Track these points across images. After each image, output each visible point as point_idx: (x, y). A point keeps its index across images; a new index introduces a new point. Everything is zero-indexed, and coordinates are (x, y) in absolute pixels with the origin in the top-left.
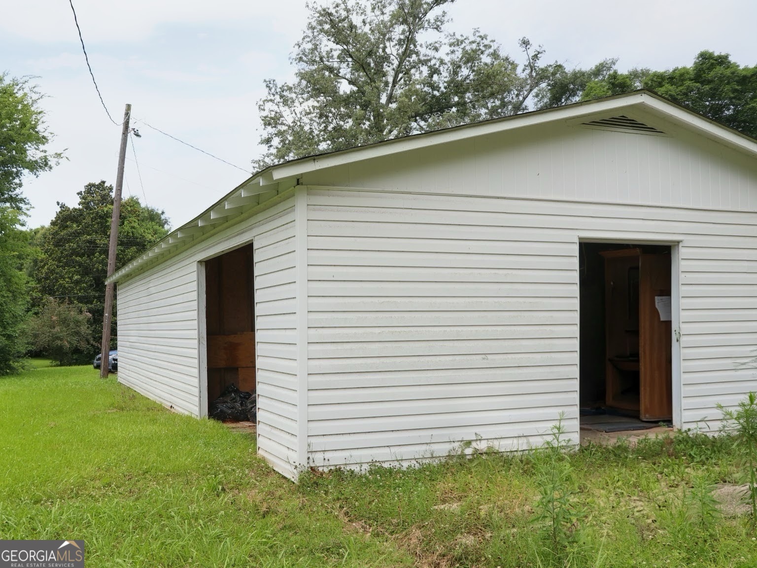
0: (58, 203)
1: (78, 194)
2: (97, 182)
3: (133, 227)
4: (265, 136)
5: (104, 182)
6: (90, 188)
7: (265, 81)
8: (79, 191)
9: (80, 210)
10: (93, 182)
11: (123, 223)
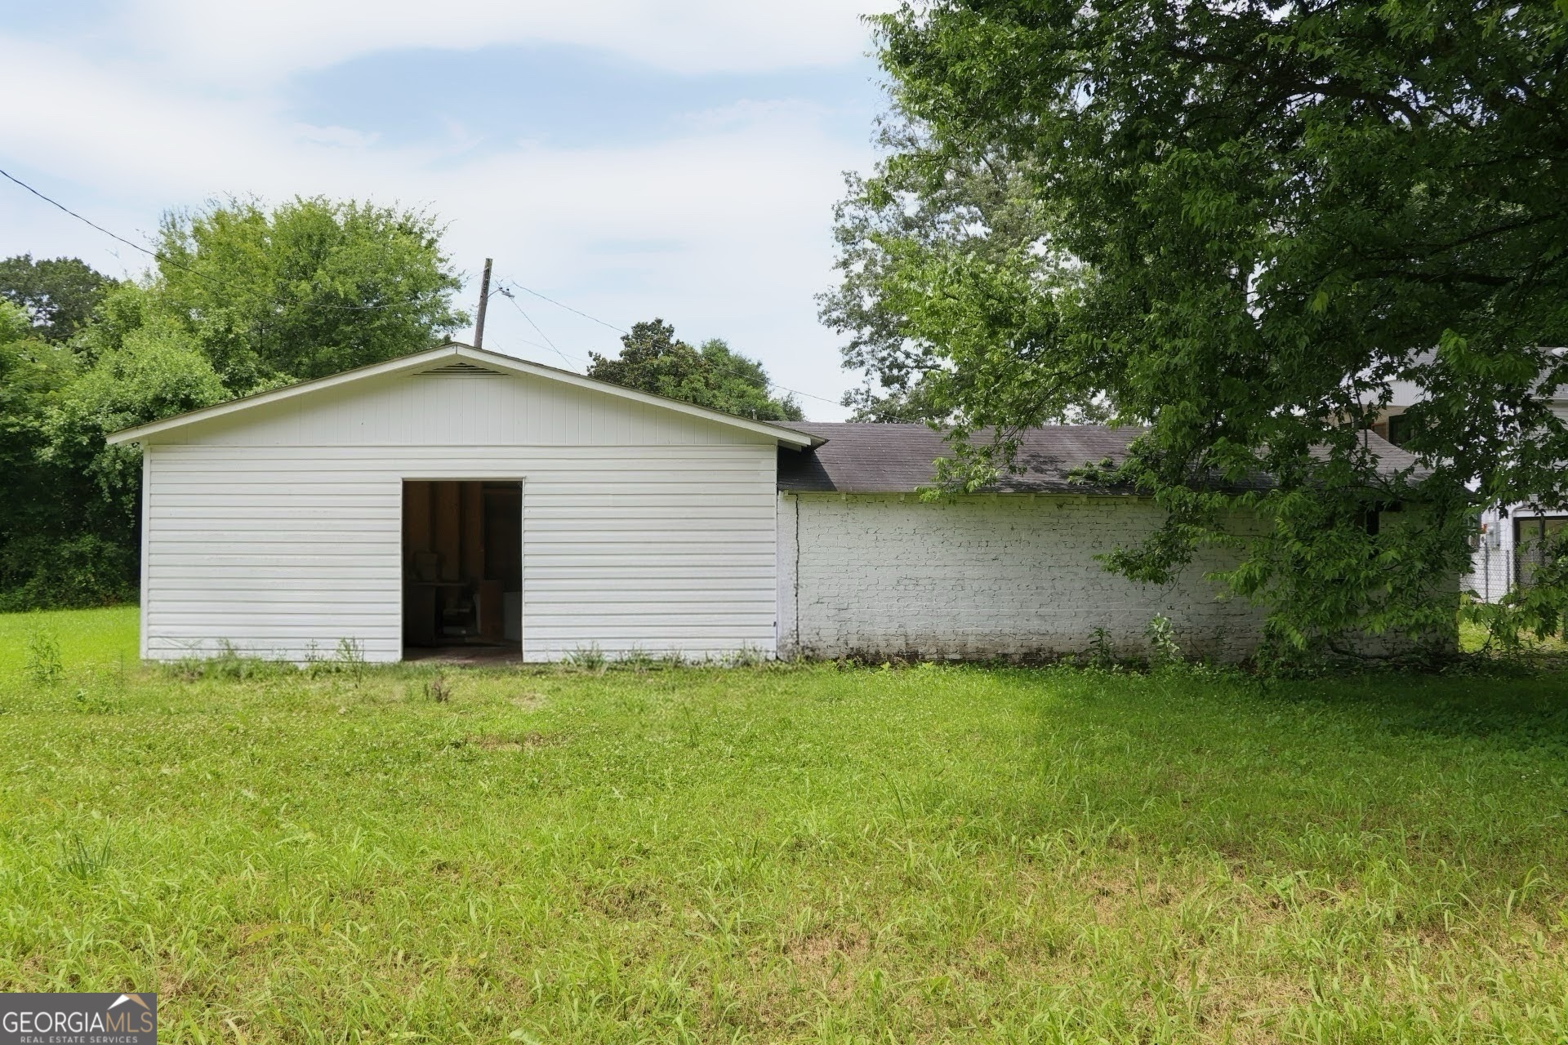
0: (591, 354)
1: (623, 338)
2: (650, 321)
3: (695, 389)
4: (842, 257)
5: (659, 322)
6: (640, 329)
7: (844, 173)
8: (624, 335)
9: (619, 364)
10: (642, 320)
11: (679, 385)
